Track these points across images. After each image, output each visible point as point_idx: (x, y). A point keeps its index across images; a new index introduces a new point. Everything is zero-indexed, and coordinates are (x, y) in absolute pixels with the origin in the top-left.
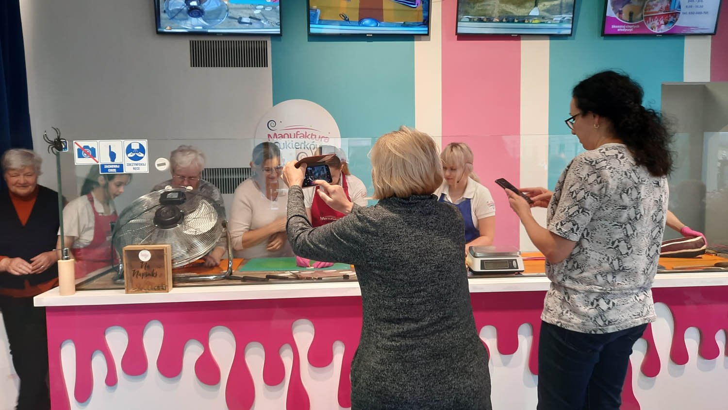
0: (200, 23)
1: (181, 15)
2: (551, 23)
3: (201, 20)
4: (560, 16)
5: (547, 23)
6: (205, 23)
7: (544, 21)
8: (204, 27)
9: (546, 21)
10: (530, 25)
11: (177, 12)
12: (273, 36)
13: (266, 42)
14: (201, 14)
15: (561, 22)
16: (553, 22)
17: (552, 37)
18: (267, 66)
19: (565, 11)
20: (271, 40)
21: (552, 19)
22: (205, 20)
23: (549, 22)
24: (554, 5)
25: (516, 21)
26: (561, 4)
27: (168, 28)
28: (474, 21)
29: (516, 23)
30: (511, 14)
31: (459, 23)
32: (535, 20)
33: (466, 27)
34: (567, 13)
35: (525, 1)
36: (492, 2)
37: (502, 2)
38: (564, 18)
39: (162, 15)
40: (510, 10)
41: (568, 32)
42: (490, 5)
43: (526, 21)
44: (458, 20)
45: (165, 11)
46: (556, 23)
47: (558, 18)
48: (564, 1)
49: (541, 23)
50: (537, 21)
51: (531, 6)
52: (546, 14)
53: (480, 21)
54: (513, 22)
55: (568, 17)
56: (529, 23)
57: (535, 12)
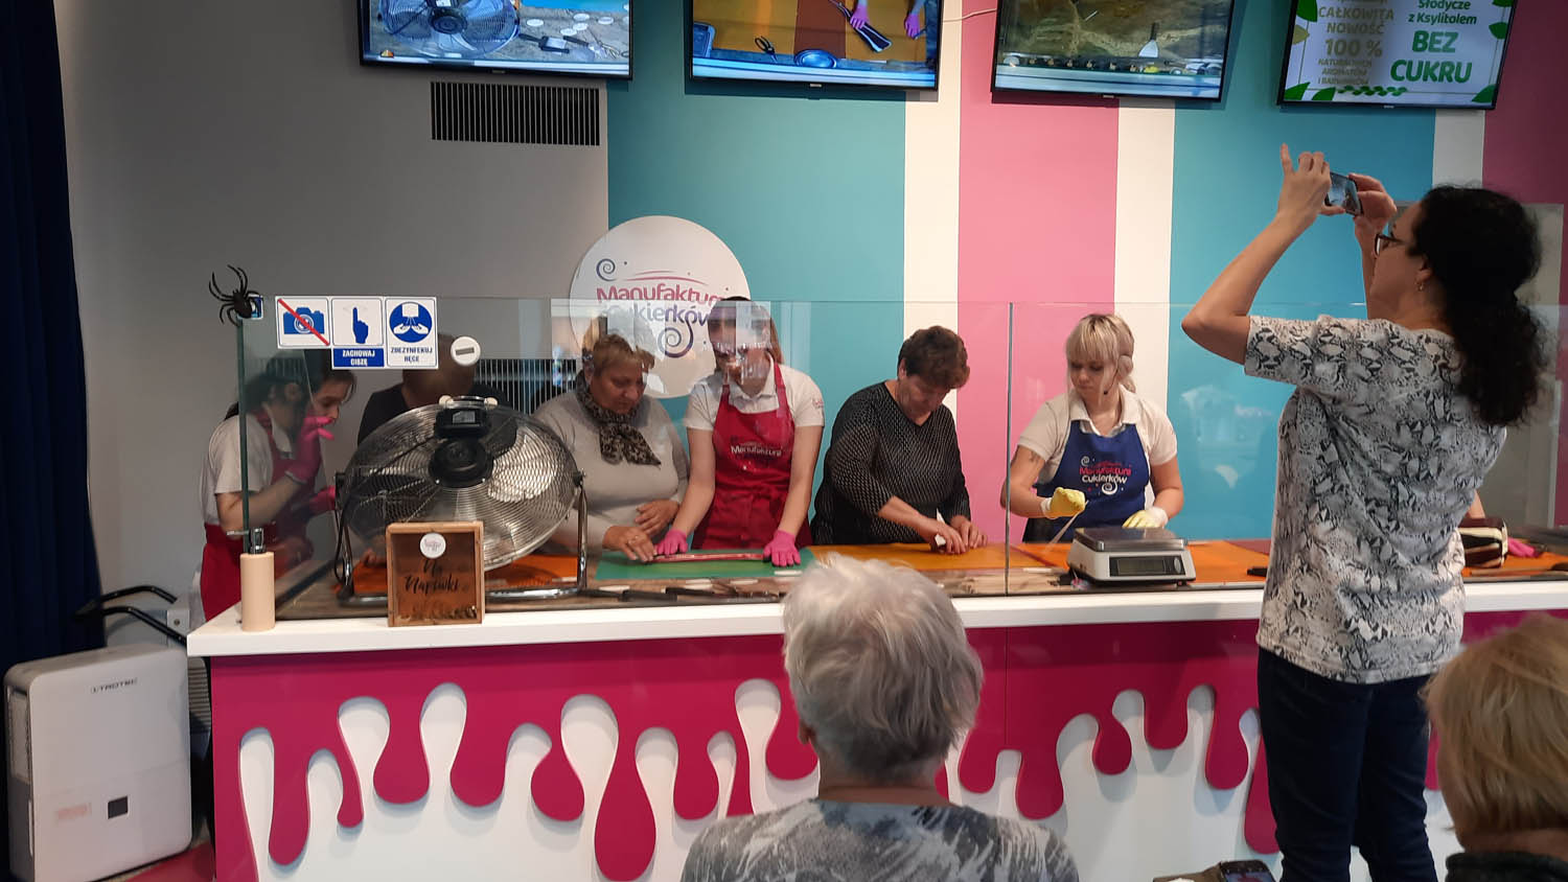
0: (457, 46)
1: (415, 27)
2: (1181, 75)
3: (459, 40)
4: (1199, 60)
5: (1173, 74)
6: (467, 46)
7: (1168, 69)
8: (466, 54)
9: (1171, 69)
10: (1140, 76)
11: (406, 20)
12: (612, 80)
13: (597, 91)
14: (460, 25)
15: (1201, 72)
16: (1185, 71)
17: (1180, 103)
18: (598, 144)
19: (1209, 51)
20: (607, 87)
21: (1183, 66)
22: (467, 40)
23: (1178, 72)
24: (1189, 38)
25: (1112, 67)
26: (1203, 35)
27: (386, 53)
28: (1029, 65)
29: (1112, 71)
30: (1103, 54)
31: (998, 67)
32: (1149, 66)
33: (1013, 75)
34: (1212, 55)
35: (1132, 28)
36: (1066, 27)
37: (1086, 27)
38: (1206, 65)
39: (374, 25)
40: (1102, 45)
41: (1214, 93)
42: (1061, 32)
43: (1133, 69)
44: (996, 62)
45: (380, 17)
46: (1190, 75)
47: (1194, 65)
48: (1208, 29)
49: (1162, 73)
50: (1154, 69)
51: (1144, 39)
52: (1171, 55)
53: (1041, 64)
54: (1106, 69)
55: (1215, 62)
56: (1137, 72)
57: (1150, 50)
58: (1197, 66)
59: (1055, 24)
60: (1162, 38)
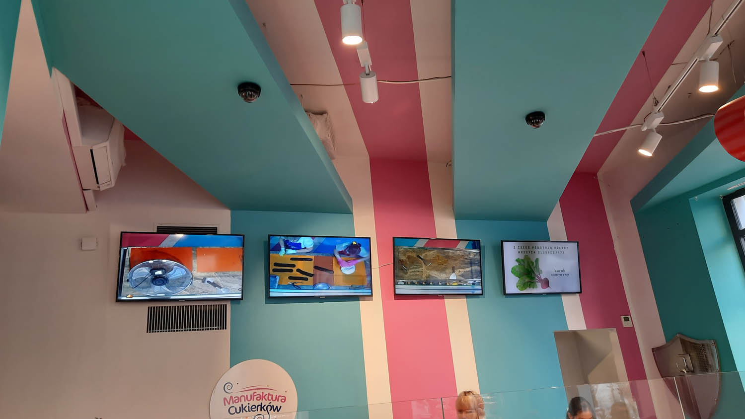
0: (163, 291)
1: (144, 284)
2: (466, 286)
5: (463, 285)
6: (168, 290)
7: (461, 283)
8: (166, 293)
9: (463, 283)
10: (451, 287)
11: (140, 281)
13: (226, 305)
14: (165, 282)
15: (473, 284)
16: (467, 284)
18: (226, 328)
19: (475, 276)
20: (231, 303)
21: (467, 282)
22: (168, 287)
23: (465, 284)
24: (467, 271)
25: (440, 284)
26: (472, 271)
27: (129, 296)
28: (408, 284)
29: (440, 285)
30: (436, 279)
31: (396, 286)
32: (454, 283)
33: (402, 289)
34: (476, 277)
35: (446, 268)
36: (420, 269)
37: (428, 269)
38: (475, 281)
39: (125, 284)
40: (434, 275)
41: (480, 292)
42: (419, 271)
43: (448, 284)
44: (395, 284)
45: (128, 280)
46: (470, 285)
47: (471, 281)
48: (473, 268)
49: (459, 285)
50: (456, 284)
51: (450, 273)
52: (462, 278)
53: (413, 284)
54: (438, 284)
55: (478, 280)
56: (450, 285)
57: (453, 277)
58: (472, 282)
59: (416, 268)
60: (457, 272)
